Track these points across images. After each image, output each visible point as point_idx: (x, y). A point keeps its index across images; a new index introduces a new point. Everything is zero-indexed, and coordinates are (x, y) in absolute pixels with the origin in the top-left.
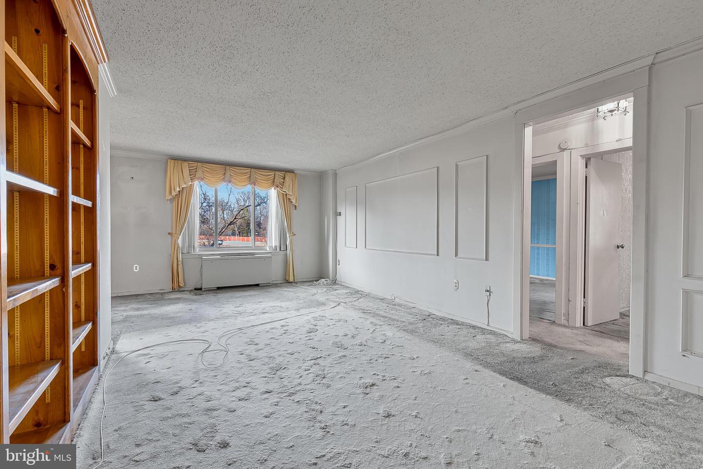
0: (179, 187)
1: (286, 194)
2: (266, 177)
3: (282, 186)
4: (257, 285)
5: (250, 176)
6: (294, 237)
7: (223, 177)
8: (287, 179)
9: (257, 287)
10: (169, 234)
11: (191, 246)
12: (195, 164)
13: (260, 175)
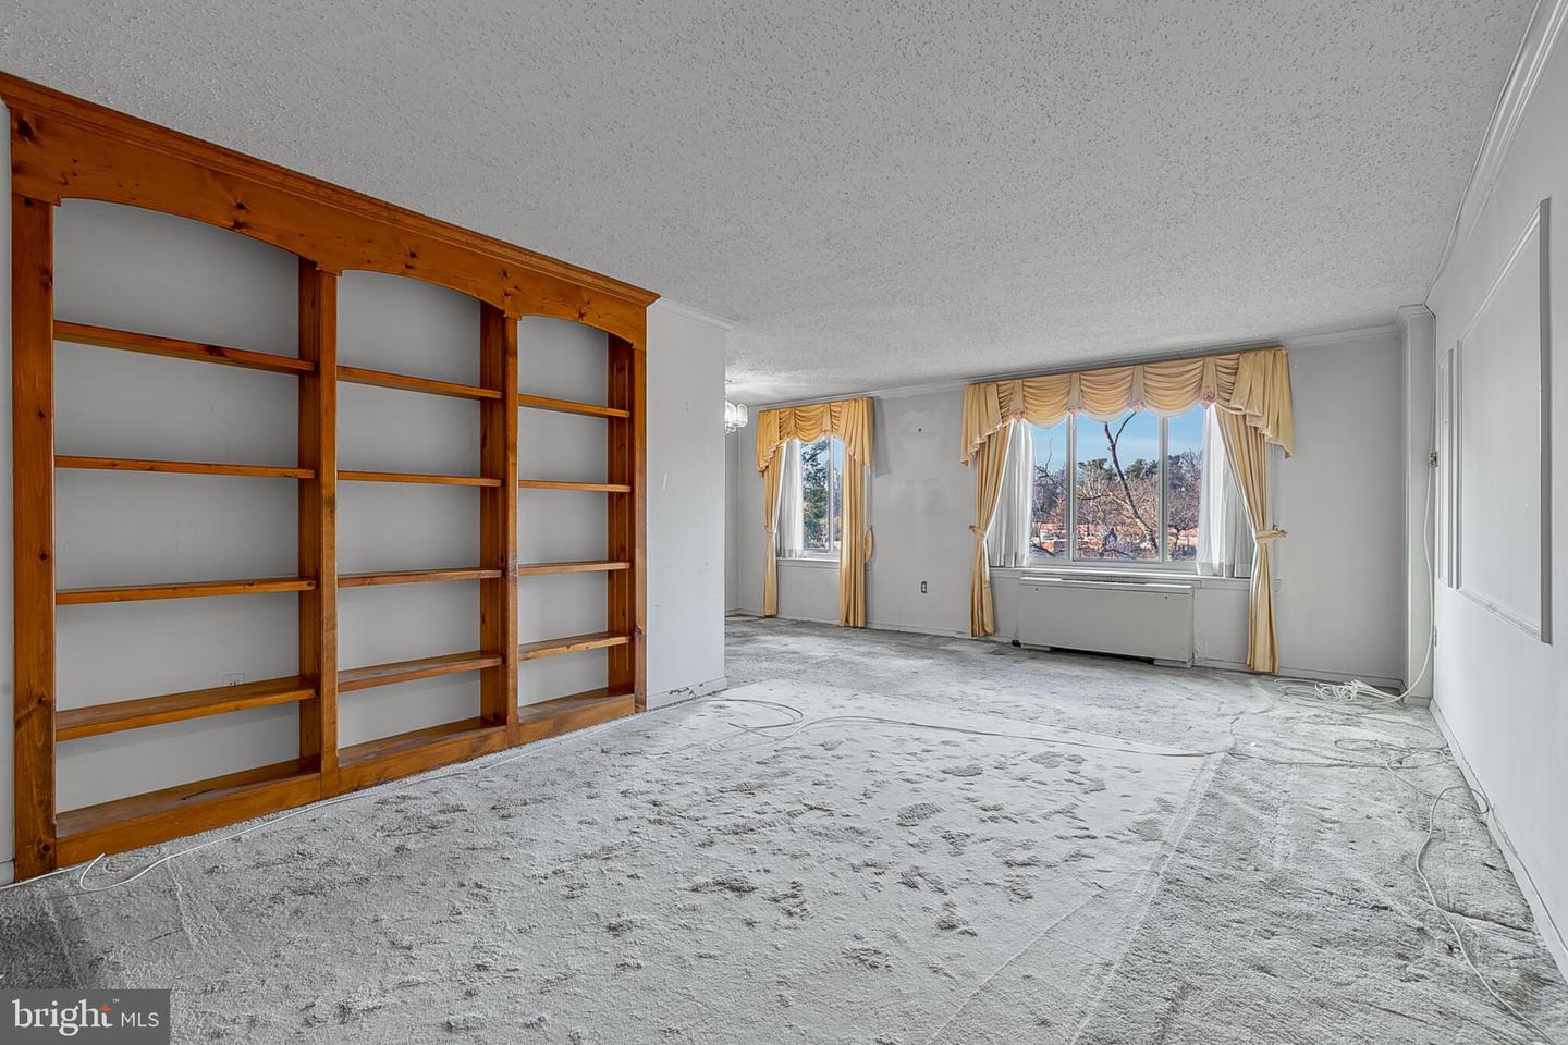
0: (980, 436)
1: (1244, 416)
2: (1177, 379)
3: (1226, 396)
4: (1150, 661)
5: (1131, 387)
6: (1281, 540)
7: (1065, 401)
8: (1246, 372)
9: (1149, 667)
10: (971, 527)
11: (1011, 552)
12: (1010, 384)
13: (1160, 378)
